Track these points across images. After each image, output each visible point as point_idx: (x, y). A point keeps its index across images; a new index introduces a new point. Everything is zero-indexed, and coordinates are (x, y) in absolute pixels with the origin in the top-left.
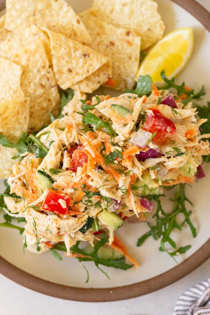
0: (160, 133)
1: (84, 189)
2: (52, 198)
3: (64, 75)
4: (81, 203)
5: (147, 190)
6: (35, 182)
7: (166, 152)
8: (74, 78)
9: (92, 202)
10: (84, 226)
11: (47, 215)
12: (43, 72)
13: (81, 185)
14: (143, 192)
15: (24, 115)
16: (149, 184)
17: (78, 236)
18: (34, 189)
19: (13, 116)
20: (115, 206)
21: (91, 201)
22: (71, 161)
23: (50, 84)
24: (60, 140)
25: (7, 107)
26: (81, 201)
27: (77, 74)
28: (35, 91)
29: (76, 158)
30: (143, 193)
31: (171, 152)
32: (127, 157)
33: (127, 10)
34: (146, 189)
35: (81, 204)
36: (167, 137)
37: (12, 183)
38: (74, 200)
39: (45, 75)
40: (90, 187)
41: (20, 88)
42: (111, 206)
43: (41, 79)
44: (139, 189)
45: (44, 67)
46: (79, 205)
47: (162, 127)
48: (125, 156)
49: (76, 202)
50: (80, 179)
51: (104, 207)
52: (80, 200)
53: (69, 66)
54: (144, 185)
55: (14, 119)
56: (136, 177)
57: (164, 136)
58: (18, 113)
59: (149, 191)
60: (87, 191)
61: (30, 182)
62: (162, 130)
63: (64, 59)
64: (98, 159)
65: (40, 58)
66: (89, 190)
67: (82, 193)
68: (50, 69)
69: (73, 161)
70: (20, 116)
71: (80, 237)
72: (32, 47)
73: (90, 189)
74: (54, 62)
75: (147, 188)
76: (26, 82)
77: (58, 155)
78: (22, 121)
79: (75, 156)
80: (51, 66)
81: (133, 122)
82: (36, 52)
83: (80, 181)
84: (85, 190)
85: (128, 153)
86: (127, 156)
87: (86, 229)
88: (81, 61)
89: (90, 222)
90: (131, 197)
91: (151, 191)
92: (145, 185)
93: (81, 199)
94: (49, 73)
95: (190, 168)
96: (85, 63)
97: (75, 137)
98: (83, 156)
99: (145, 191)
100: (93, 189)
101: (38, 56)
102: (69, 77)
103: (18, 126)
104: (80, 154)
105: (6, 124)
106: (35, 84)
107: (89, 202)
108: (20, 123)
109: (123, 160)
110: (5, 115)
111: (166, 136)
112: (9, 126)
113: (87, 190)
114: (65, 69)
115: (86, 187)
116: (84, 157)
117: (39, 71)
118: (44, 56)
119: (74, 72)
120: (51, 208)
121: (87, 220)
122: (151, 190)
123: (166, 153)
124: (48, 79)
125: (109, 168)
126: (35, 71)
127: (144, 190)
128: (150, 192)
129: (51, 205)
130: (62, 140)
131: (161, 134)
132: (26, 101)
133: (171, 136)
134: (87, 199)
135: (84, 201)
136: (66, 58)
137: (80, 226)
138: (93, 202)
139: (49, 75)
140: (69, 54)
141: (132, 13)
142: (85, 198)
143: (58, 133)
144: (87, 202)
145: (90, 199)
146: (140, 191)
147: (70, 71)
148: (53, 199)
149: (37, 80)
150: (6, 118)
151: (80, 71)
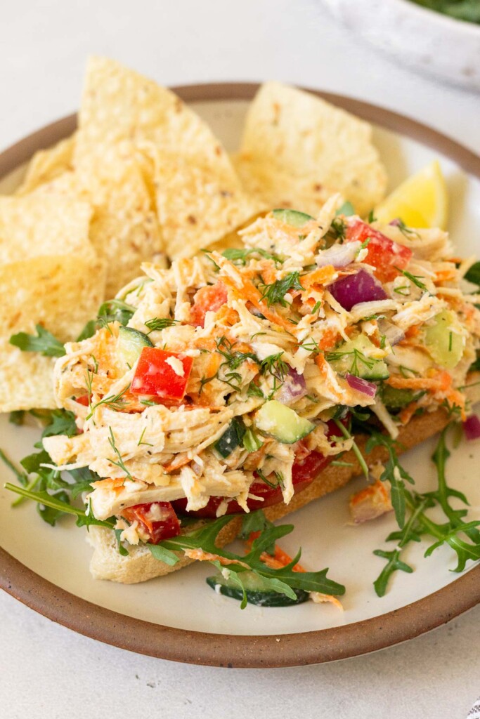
0: (378, 255)
1: (221, 348)
2: (150, 361)
3: (180, 231)
4: (215, 379)
5: (361, 363)
6: (114, 358)
7: (396, 287)
8: (199, 237)
9: (240, 378)
10: (225, 435)
11: (140, 412)
12: (138, 218)
13: (216, 339)
14: (353, 367)
15: (94, 292)
16: (364, 347)
17: (213, 471)
18: (111, 371)
19: (71, 289)
20: (292, 386)
21: (237, 376)
22: (192, 309)
23: (151, 246)
24: (167, 284)
25: (58, 267)
26: (217, 376)
27: (207, 228)
28: (119, 254)
29: (203, 303)
30: (352, 369)
31: (405, 287)
32: (311, 286)
33: (309, 144)
34: (358, 360)
35: (216, 384)
36: (394, 263)
37: (63, 372)
38: (201, 376)
39: (140, 225)
40: (236, 343)
41: (87, 241)
42: (282, 387)
43: (132, 232)
44: (344, 360)
45: (139, 209)
46: (211, 386)
47: (382, 242)
48: (307, 285)
49: (206, 378)
50: (213, 331)
51: (266, 393)
52: (214, 375)
53: (191, 210)
54: (353, 350)
55: (71, 295)
56: (335, 334)
57: (387, 262)
58: (81, 285)
59: (364, 364)
60: (228, 353)
61: (104, 360)
62: (382, 248)
63: (180, 194)
64: (250, 292)
65: (133, 192)
66: (234, 350)
67: (217, 358)
68: (151, 214)
69: (195, 309)
70: (84, 293)
71: (215, 473)
72: (117, 174)
73: (236, 347)
74: (161, 199)
75: (360, 358)
76: (102, 235)
77: (163, 303)
78: (89, 303)
79: (201, 297)
80: (153, 208)
81: (320, 229)
82: (123, 181)
83: (211, 334)
84: (225, 350)
85: (314, 276)
86: (312, 283)
87: (230, 445)
88: (217, 202)
89: (239, 430)
90: (326, 367)
91: (368, 365)
92: (356, 351)
93: (216, 371)
94: (149, 220)
95: (451, 333)
96: (224, 206)
97: (198, 275)
98: (217, 298)
99: (357, 365)
100: (242, 348)
101: (127, 189)
102: (191, 234)
103: (78, 314)
104: (211, 293)
105: (55, 302)
106: (119, 241)
107: (234, 377)
108: (83, 308)
109: (304, 290)
110: (54, 281)
111: (392, 262)
112: (61, 309)
113: (227, 349)
114: (182, 218)
115: (226, 343)
116: (220, 299)
117: (129, 216)
118: (141, 188)
119: (201, 224)
120: (150, 384)
121: (230, 421)
122: (370, 362)
123: (395, 290)
124: (147, 235)
125: (273, 311)
126: (121, 215)
127: (355, 362)
128: (367, 368)
129: (150, 376)
130: (170, 283)
131: (380, 256)
132: (99, 267)
133: (402, 262)
134: (228, 371)
135: (222, 376)
136: (186, 193)
137: (215, 433)
138: (244, 377)
139: (149, 227)
140: (191, 186)
141: (320, 148)
142: (224, 370)
143: (163, 273)
144: (230, 377)
145: (234, 371)
146: (346, 363)
147: (192, 220)
148: (154, 362)
149: (124, 232)
150: (56, 288)
151: (213, 222)
